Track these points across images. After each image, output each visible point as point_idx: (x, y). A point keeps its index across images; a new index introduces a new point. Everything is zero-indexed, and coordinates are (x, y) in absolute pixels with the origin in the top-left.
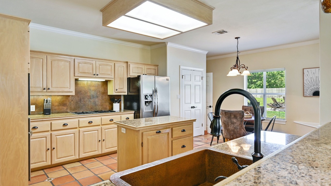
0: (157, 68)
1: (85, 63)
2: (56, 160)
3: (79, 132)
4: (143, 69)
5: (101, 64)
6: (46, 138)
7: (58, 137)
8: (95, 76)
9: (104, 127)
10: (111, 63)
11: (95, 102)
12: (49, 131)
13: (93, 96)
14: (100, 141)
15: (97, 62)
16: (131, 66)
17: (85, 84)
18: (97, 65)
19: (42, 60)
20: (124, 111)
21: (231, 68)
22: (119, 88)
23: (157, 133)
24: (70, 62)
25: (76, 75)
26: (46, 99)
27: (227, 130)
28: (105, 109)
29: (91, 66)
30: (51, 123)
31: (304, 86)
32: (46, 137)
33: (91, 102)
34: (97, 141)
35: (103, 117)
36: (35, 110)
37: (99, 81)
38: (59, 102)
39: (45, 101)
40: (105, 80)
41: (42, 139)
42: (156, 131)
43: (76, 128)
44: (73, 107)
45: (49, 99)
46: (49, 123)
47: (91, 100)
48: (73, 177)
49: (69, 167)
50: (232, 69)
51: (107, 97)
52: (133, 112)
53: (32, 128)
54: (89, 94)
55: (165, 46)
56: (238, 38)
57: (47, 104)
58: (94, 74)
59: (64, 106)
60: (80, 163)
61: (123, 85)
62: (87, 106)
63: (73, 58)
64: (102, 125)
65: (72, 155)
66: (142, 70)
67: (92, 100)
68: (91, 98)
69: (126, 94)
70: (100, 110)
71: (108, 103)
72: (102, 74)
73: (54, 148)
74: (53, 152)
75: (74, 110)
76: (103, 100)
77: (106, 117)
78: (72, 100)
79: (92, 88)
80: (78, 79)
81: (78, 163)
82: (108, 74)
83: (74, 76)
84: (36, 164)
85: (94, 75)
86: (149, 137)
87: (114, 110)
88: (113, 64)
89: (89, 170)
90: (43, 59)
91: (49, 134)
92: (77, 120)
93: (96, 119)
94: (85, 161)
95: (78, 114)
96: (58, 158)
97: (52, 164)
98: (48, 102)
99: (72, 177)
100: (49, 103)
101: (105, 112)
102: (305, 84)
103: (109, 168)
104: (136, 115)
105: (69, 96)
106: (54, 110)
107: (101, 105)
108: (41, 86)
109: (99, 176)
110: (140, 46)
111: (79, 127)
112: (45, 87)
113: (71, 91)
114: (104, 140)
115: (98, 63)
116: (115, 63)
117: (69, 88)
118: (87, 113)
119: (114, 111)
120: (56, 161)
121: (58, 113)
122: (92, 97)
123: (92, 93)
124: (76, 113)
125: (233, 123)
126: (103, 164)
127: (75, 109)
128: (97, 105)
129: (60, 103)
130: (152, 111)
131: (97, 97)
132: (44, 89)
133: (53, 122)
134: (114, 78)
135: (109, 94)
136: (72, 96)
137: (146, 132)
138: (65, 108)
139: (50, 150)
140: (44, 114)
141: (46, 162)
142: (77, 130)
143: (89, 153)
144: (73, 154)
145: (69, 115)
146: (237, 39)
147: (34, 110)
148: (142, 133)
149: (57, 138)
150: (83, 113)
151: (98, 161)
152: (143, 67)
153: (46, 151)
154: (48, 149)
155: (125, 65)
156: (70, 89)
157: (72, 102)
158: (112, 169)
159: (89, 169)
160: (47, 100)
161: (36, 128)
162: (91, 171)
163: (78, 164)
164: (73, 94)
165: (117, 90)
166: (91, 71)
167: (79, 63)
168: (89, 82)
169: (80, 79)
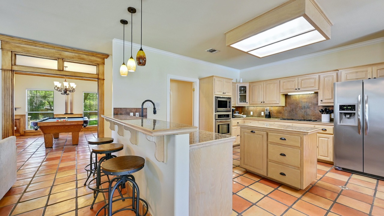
1: (289, 81)
4: (369, 71)
5: (302, 80)
8: (296, 90)
10: (315, 75)
11: (306, 112)
13: (304, 107)
15: (299, 78)
18: (300, 80)
24: (277, 83)
25: (281, 91)
29: (294, 82)
33: (302, 111)
38: (277, 111)
40: (313, 93)
45: (268, 108)
52: (333, 124)
54: (300, 105)
57: (267, 111)
58: (294, 89)
59: (280, 114)
62: (298, 115)
63: (279, 80)
68: (302, 109)
72: (304, 87)
76: (315, 110)
78: (286, 110)
79: (304, 100)
90: (261, 85)
106: (274, 115)
107: (313, 115)
113: (277, 103)
116: (319, 75)
121: (276, 118)
123: (304, 104)
128: (309, 115)
131: (309, 108)
132: (262, 102)
134: (319, 89)
147: (264, 115)
152: (369, 69)
164: (284, 105)
165: (322, 101)
167: (284, 82)
168: (300, 95)
169: (288, 94)
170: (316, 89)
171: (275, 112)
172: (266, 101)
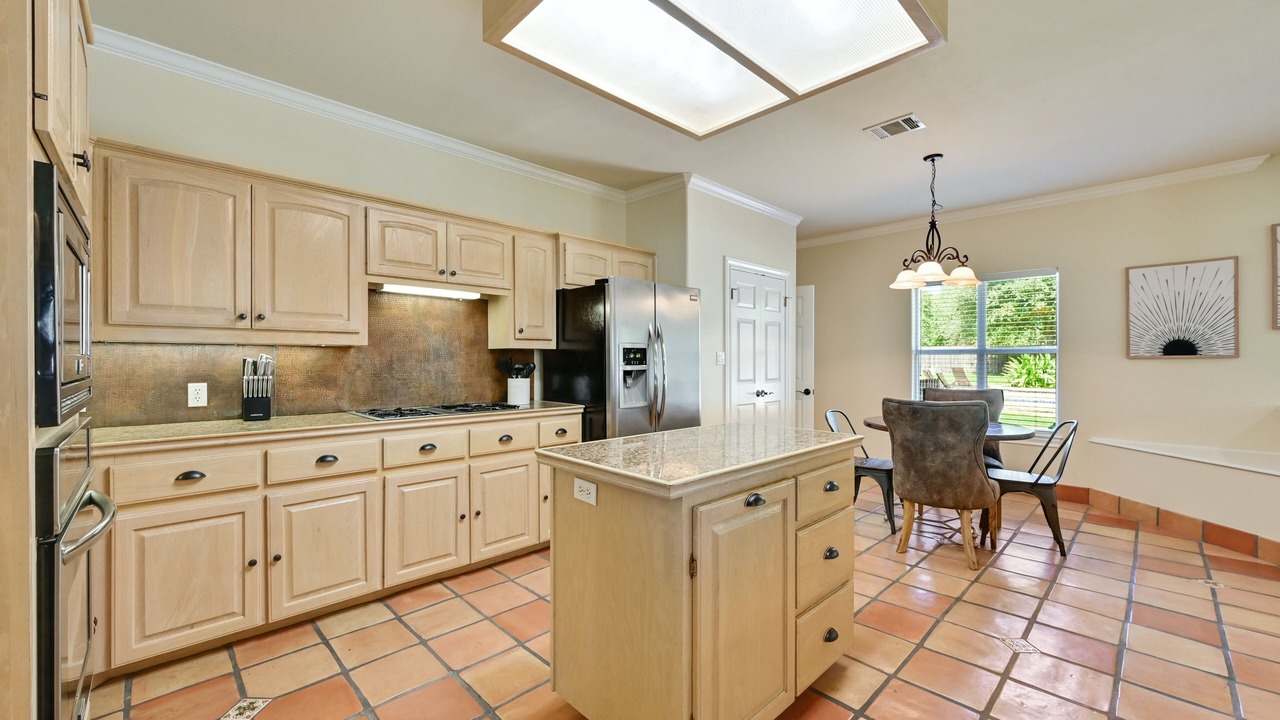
0: (650, 260)
1: (408, 227)
2: (286, 605)
3: (384, 487)
4: (609, 261)
5: (466, 237)
6: (241, 515)
7: (293, 509)
8: (443, 278)
9: (477, 464)
10: (503, 233)
11: (444, 373)
12: (256, 487)
13: (437, 352)
14: (463, 517)
15: (451, 226)
16: (569, 248)
17: (409, 308)
18: (454, 238)
19: (230, 200)
20: (544, 406)
21: (906, 260)
22: (529, 326)
23: (749, 504)
24: (349, 217)
25: (374, 267)
26: (250, 360)
27: (916, 472)
28: (480, 399)
29: (430, 239)
30: (266, 455)
31: (1128, 325)
32: (243, 513)
33: (429, 372)
34: (452, 517)
35: (474, 429)
36: (208, 403)
37: (457, 300)
38: (307, 372)
39: (249, 368)
40: (477, 296)
41: (225, 524)
42: (743, 497)
43: (373, 471)
44: (361, 390)
45: (264, 357)
46: (256, 453)
47: (430, 367)
48: (357, 689)
49: (341, 631)
50: (907, 263)
51: (487, 358)
52: (580, 408)
53: (177, 479)
54: (421, 346)
55: (682, 189)
56: (936, 158)
57: (256, 377)
58: (440, 268)
59: (327, 388)
60: (389, 607)
61: (543, 316)
62: (415, 387)
63: (363, 204)
64: (470, 457)
65: (357, 580)
66: (605, 265)
67: (432, 367)
68: (428, 361)
69: (552, 346)
70: (462, 403)
71: (489, 379)
72: (470, 271)
73: (277, 558)
74: (274, 571)
75: (365, 402)
76: (472, 366)
77: (487, 428)
78: (359, 367)
79: (433, 325)
80: (381, 285)
81: (379, 607)
82: (491, 274)
83: (366, 273)
84: (195, 630)
85: (442, 272)
86: (720, 529)
87: (511, 402)
88: (510, 238)
89: (424, 643)
90: (235, 197)
91: (256, 497)
92: (375, 440)
93: (451, 433)
94: (407, 599)
95: (380, 416)
96: (294, 597)
97: (270, 622)
98: (261, 371)
99: (352, 689)
100: (264, 374)
101: (479, 408)
102: (1132, 318)
103: (503, 630)
104: (591, 420)
105: (346, 349)
106: (288, 400)
107: (466, 386)
108: (229, 305)
109: (467, 677)
110: (592, 188)
111: (384, 469)
112: (244, 306)
113: (351, 329)
114: (478, 513)
115: (455, 230)
116: (514, 237)
117: (346, 316)
118: (413, 412)
119: (514, 407)
120: (286, 607)
121: (302, 413)
122: (432, 357)
123: (435, 341)
124: (372, 412)
125: (944, 448)
126: (476, 610)
127: (368, 399)
128: (451, 384)
129: (310, 377)
130: (642, 404)
131: (452, 356)
132: (242, 317)
133: (274, 451)
134: (512, 288)
135: (492, 345)
136: (359, 348)
137: (708, 507)
138: (331, 394)
139: (259, 568)
140: (246, 416)
141: (243, 614)
142: (375, 479)
143: (424, 566)
144: (361, 575)
145: (346, 422)
146: (933, 160)
147: (204, 403)
148: (693, 511)
149: (290, 513)
150: (399, 413)
151: (457, 596)
152: (608, 254)
153: (244, 570)
154: (253, 563)
155: (549, 245)
156: (349, 320)
157: (358, 373)
158: (516, 640)
159: (425, 637)
160: (255, 364)
161: (198, 476)
162: (433, 653)
163: (379, 613)
164: (362, 340)
165: (521, 331)
166: (429, 260)
167: (385, 225)
168: (422, 302)
169: (387, 288)
170: (496, 283)
171: (297, 379)
172: (273, 309)
